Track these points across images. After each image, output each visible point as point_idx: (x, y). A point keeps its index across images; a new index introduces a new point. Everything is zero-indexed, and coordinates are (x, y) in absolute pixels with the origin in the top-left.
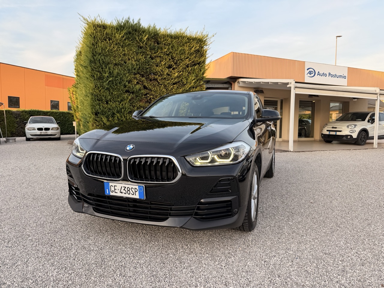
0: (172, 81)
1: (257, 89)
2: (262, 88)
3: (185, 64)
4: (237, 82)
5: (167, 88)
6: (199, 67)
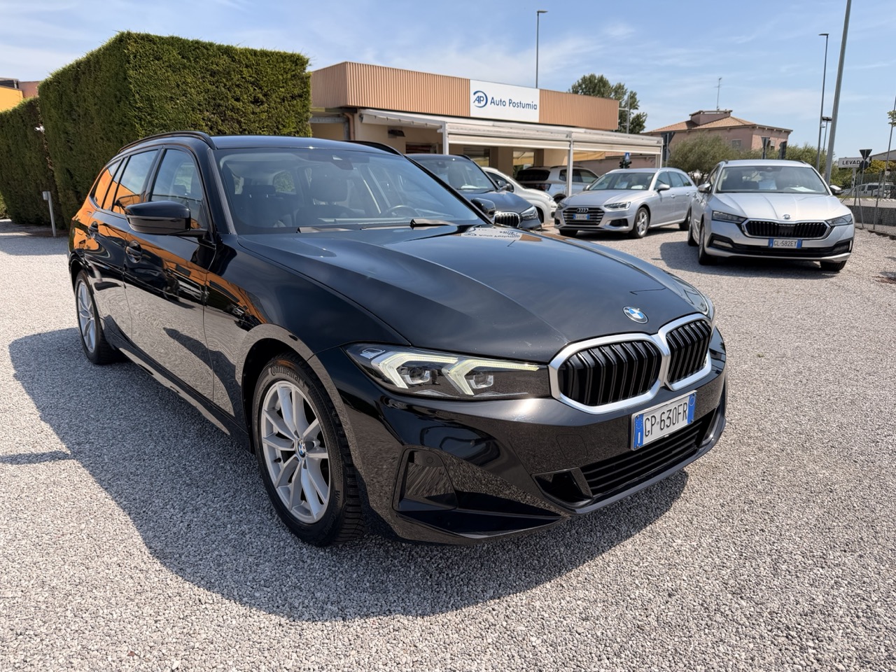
1: (393, 129)
2: (402, 127)
4: (358, 114)
6: (301, 101)
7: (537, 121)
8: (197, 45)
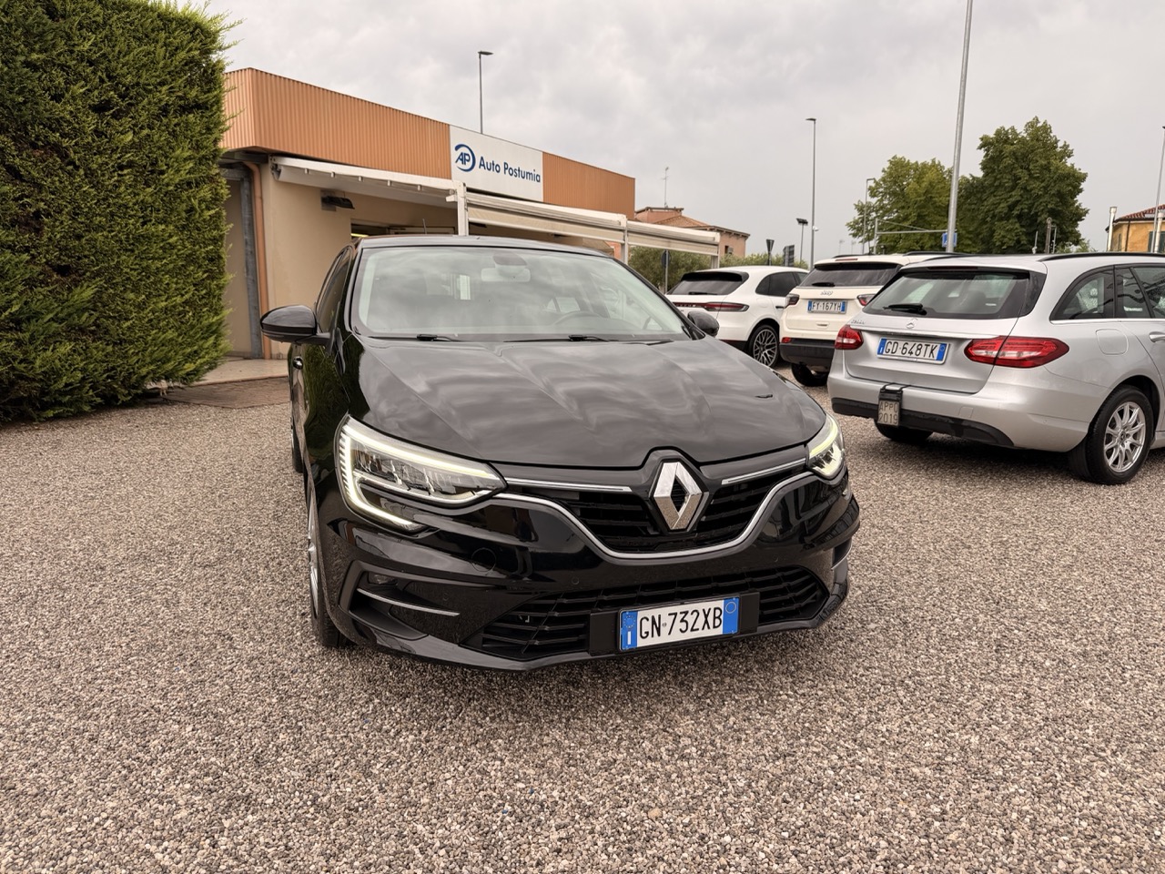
0: (115, 156)
1: (329, 195)
3: (156, 104)
4: (270, 165)
5: (98, 182)
6: (202, 117)
7: (542, 201)
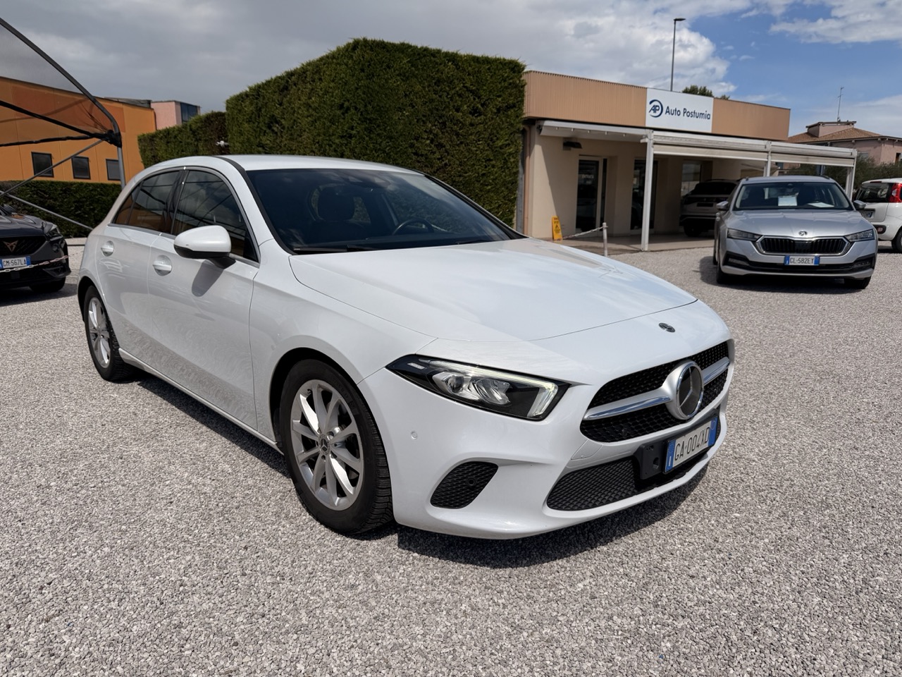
1: (568, 140)
2: (578, 138)
4: (536, 125)
7: (710, 131)
8: (426, 53)
